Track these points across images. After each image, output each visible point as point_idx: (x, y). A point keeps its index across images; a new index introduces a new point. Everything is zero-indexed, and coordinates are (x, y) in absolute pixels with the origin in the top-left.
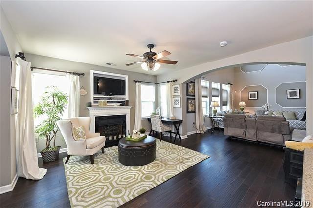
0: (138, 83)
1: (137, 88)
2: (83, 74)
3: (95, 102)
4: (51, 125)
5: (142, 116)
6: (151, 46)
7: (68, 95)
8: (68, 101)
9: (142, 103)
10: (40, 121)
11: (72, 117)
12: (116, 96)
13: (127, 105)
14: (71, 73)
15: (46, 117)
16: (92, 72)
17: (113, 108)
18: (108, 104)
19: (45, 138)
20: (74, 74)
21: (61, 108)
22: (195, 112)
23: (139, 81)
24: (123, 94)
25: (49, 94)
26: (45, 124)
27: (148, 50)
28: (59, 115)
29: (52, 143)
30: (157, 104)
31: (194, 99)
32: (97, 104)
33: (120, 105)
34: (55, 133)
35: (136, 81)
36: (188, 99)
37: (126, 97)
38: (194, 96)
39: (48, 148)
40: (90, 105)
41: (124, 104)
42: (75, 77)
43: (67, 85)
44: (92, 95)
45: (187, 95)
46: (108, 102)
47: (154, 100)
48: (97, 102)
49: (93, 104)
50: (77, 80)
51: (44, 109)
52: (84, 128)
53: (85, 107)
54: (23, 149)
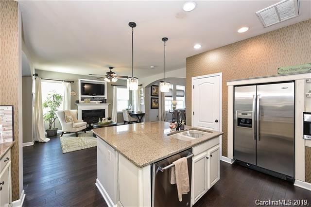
0: (114, 87)
1: (114, 90)
2: (73, 82)
3: (81, 100)
4: (52, 114)
5: (118, 111)
6: (111, 68)
7: (63, 96)
8: (63, 99)
9: (118, 101)
10: (46, 111)
11: (66, 109)
12: (98, 96)
13: (106, 103)
14: (65, 81)
15: (49, 109)
16: (80, 80)
17: (95, 104)
18: (91, 102)
19: (48, 122)
20: (67, 81)
21: (58, 104)
22: (158, 108)
23: (115, 85)
24: (103, 94)
25: (51, 96)
26: (49, 113)
27: (109, 70)
28: (57, 108)
29: (53, 125)
30: (131, 102)
31: (158, 98)
32: (83, 102)
33: (101, 103)
34: (55, 119)
35: (113, 85)
36: (152, 98)
37: (106, 96)
38: (158, 96)
39: (50, 128)
40: (78, 102)
41: (104, 101)
42: (68, 84)
43: (62, 89)
44: (80, 95)
45: (151, 95)
46: (91, 100)
47: (128, 99)
48: (83, 100)
49: (80, 101)
50: (69, 86)
51: (48, 104)
52: (73, 117)
53: (74, 104)
54: (37, 125)
